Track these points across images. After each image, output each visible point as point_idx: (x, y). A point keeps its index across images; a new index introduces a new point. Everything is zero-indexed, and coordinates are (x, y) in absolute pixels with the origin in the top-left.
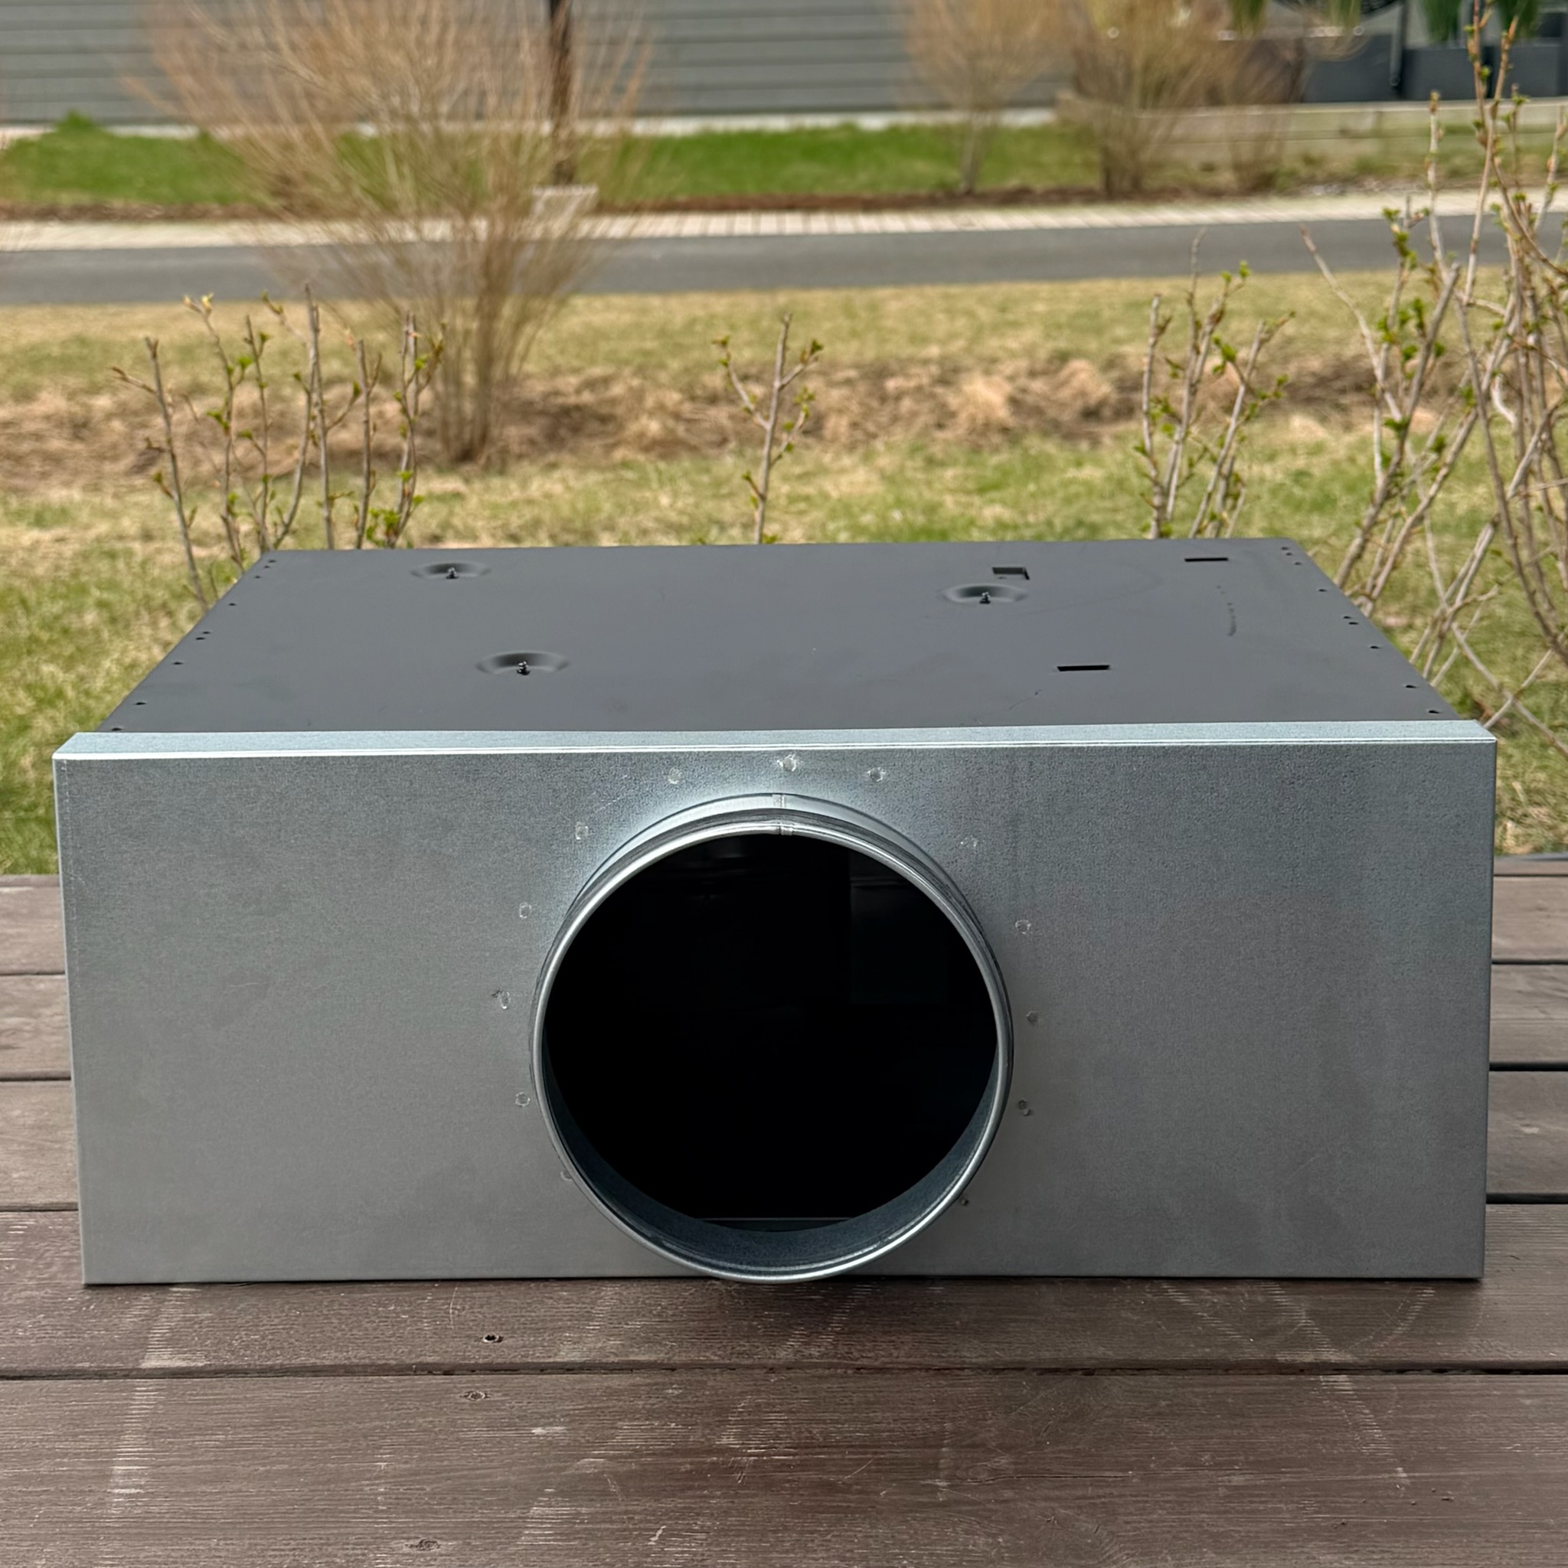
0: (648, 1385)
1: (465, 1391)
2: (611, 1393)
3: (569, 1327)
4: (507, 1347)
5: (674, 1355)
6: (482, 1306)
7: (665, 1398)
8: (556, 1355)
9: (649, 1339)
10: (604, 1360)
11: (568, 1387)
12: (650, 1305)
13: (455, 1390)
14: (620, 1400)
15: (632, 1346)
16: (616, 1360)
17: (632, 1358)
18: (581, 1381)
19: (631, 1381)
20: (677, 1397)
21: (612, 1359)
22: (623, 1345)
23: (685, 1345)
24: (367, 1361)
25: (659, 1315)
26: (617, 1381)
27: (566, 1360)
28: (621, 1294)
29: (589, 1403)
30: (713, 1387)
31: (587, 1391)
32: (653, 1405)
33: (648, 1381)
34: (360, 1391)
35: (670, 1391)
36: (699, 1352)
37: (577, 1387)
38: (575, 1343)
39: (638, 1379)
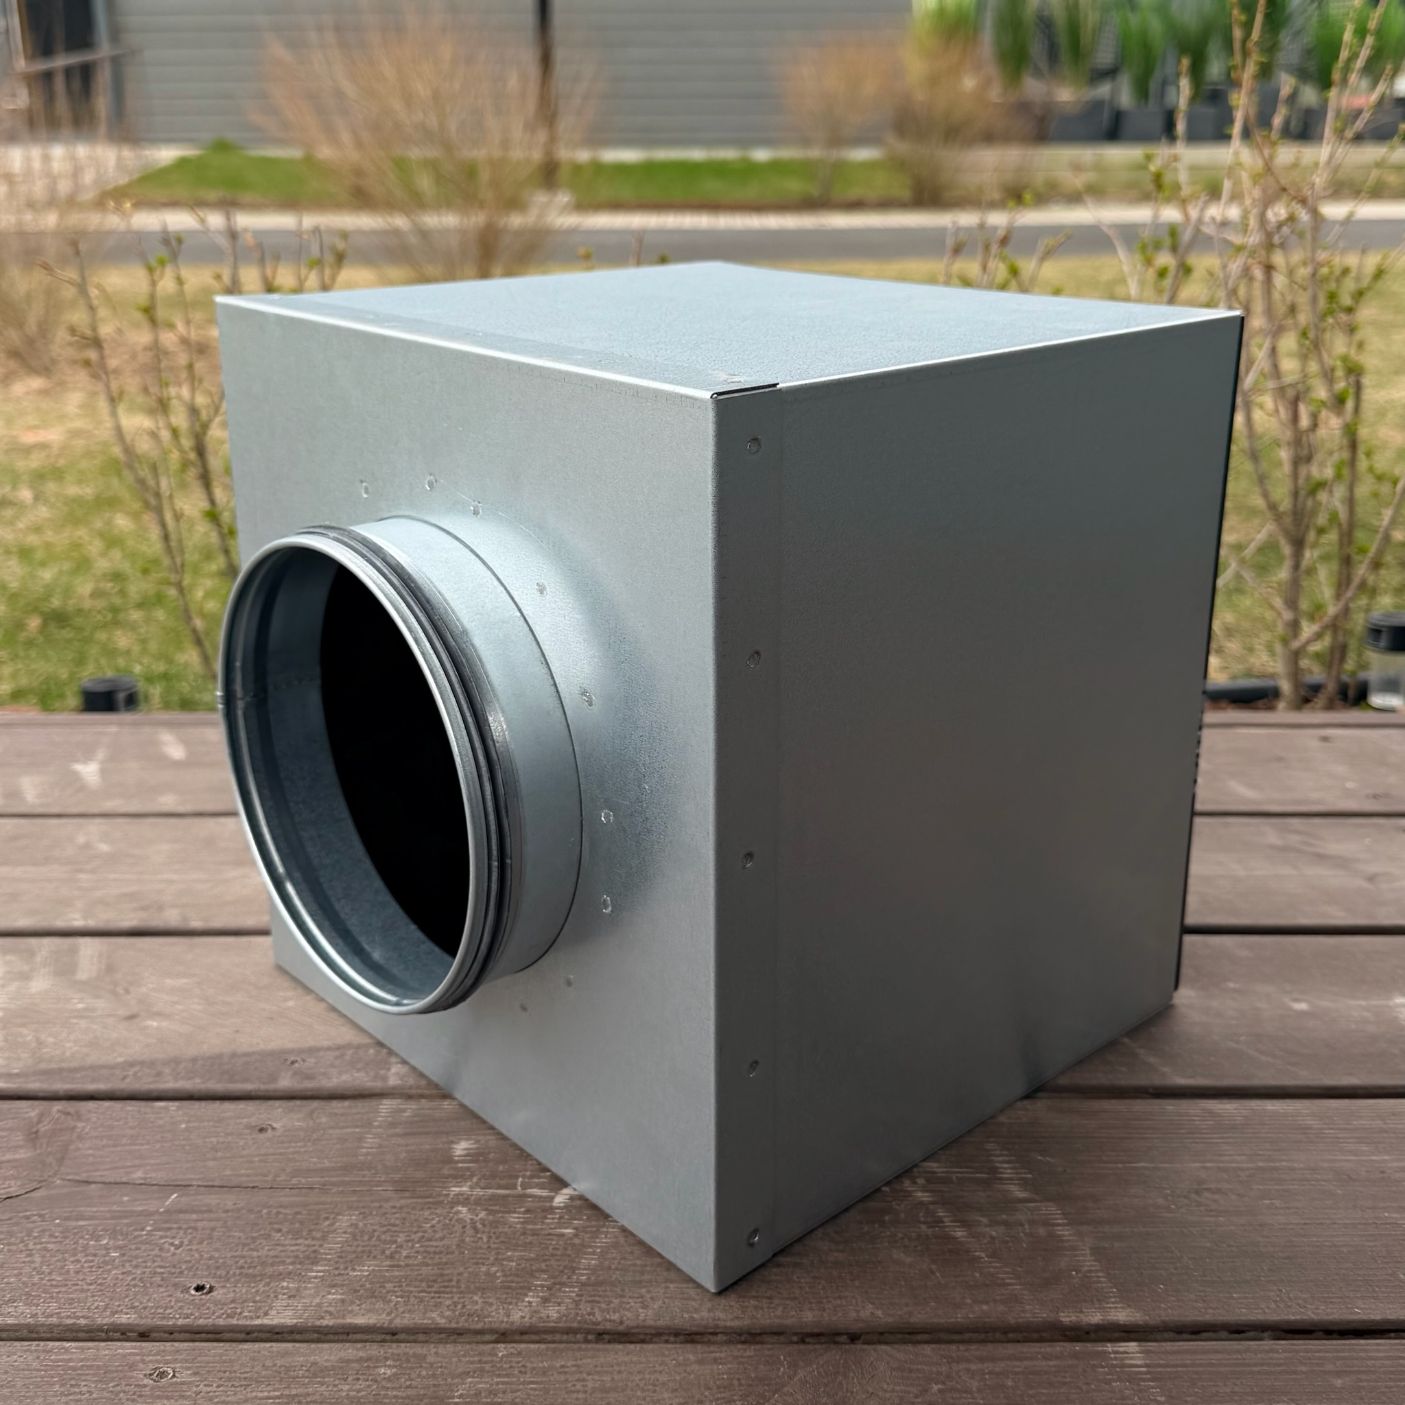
0: (361, 1360)
1: (151, 1366)
2: (317, 1372)
3: (290, 1273)
4: (216, 1303)
5: (397, 1316)
6: (201, 1243)
7: (375, 1381)
8: (266, 1314)
9: (373, 1292)
10: (318, 1323)
11: (269, 1363)
12: (385, 1242)
13: (141, 1366)
14: (322, 1384)
15: (352, 1303)
16: (331, 1323)
17: (349, 1320)
18: (285, 1354)
19: (342, 1354)
20: (389, 1379)
21: (328, 1322)
22: (343, 1301)
23: (412, 1300)
24: (54, 1320)
25: (391, 1257)
26: (328, 1354)
27: (275, 1322)
28: (356, 1226)
29: (288, 1387)
30: (431, 1364)
31: (288, 1369)
32: (358, 1391)
33: (361, 1354)
34: (35, 1365)
35: (383, 1370)
36: (425, 1313)
37: (279, 1363)
38: (290, 1297)
39: (350, 1351)
